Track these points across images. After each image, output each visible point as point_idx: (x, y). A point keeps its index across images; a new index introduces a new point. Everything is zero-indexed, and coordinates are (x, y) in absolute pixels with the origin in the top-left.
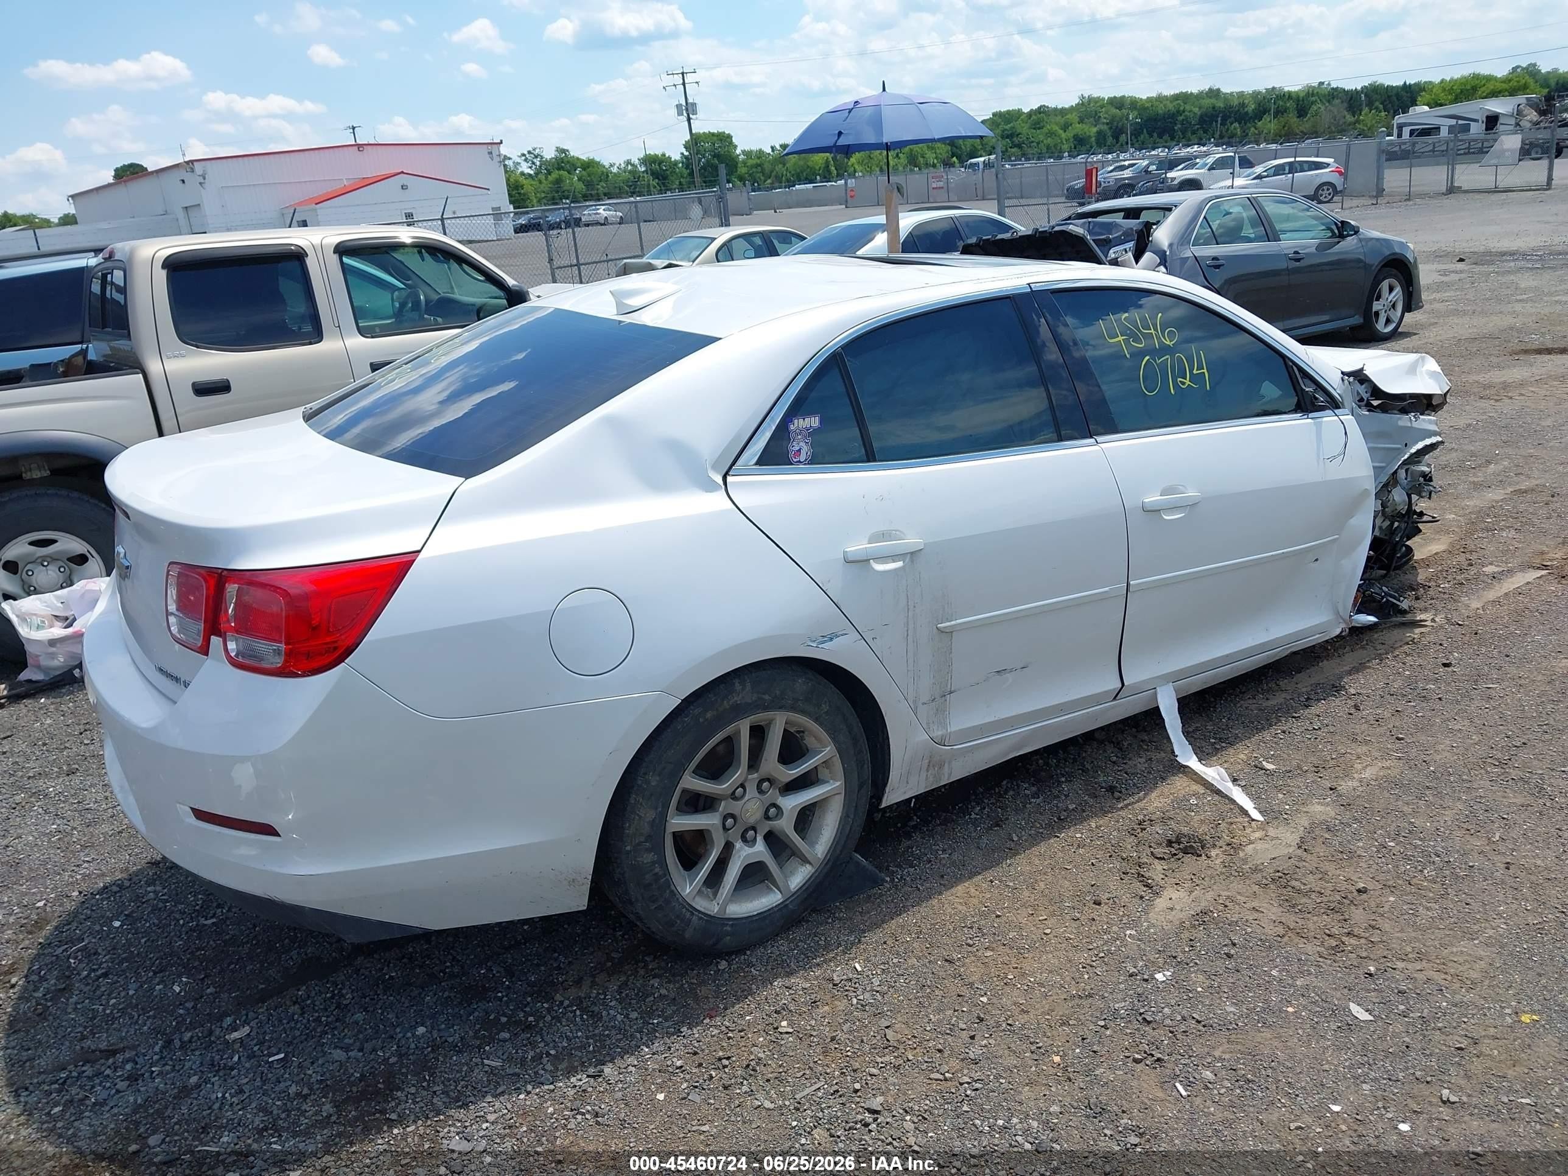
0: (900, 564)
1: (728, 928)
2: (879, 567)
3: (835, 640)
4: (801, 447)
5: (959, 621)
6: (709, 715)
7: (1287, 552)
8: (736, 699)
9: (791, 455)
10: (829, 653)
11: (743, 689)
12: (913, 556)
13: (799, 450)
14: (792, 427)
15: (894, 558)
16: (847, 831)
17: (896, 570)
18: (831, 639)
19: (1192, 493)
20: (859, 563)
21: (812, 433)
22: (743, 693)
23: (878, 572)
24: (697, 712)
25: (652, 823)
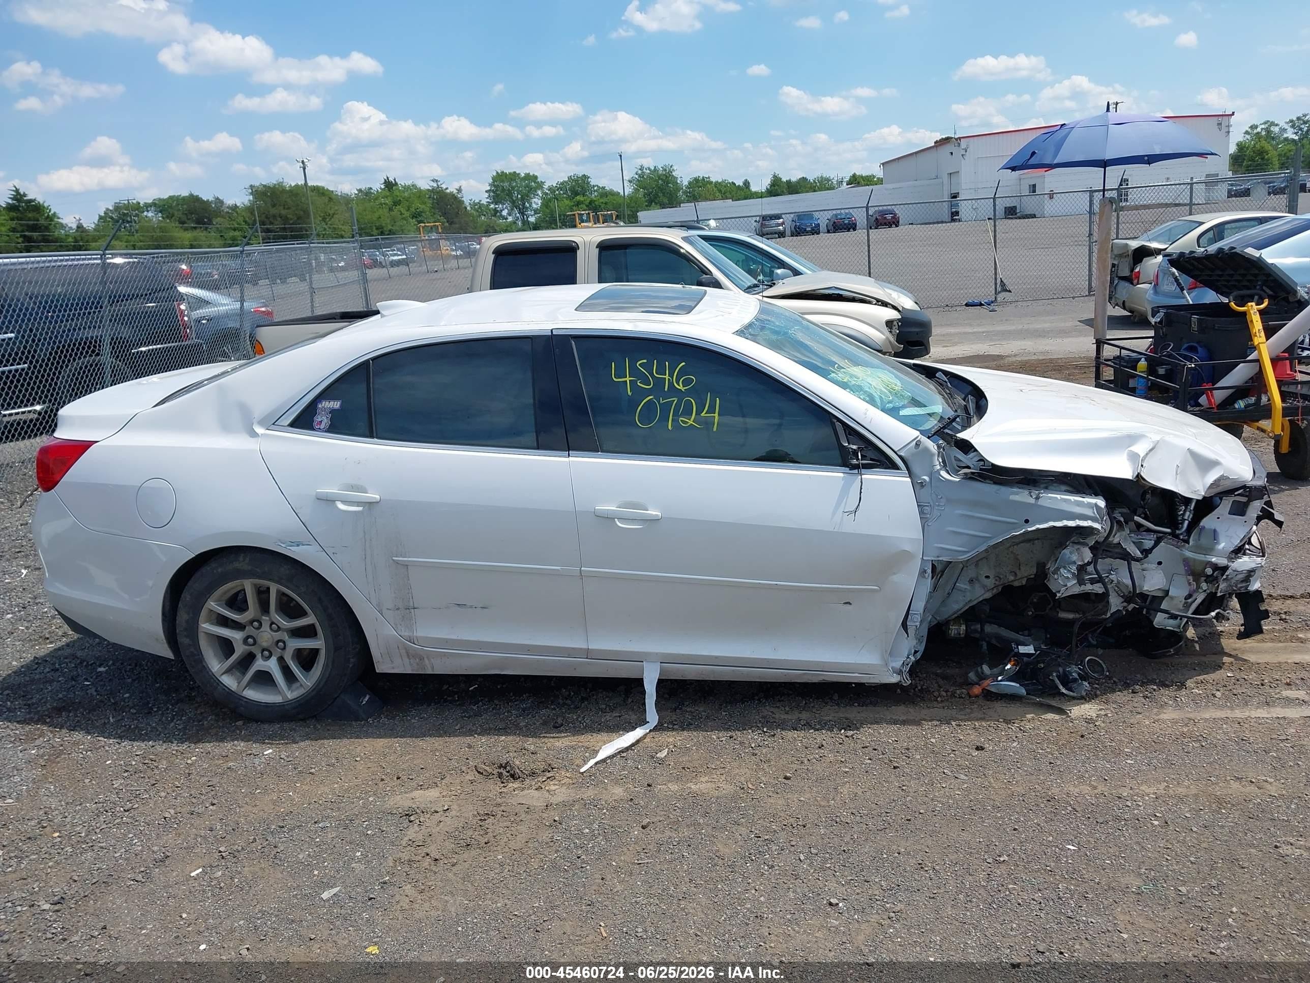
0: (360, 509)
1: (243, 703)
2: (341, 506)
3: (301, 547)
4: (323, 419)
5: (410, 559)
6: (220, 570)
7: (780, 585)
8: (237, 565)
9: (315, 424)
10: (295, 552)
11: (244, 561)
12: (370, 505)
13: (321, 422)
14: (320, 406)
15: (358, 504)
16: (327, 675)
17: (355, 512)
18: (298, 545)
19: (653, 512)
20: (328, 501)
21: (333, 411)
22: (242, 563)
23: (340, 509)
24: (214, 565)
25: (187, 622)
